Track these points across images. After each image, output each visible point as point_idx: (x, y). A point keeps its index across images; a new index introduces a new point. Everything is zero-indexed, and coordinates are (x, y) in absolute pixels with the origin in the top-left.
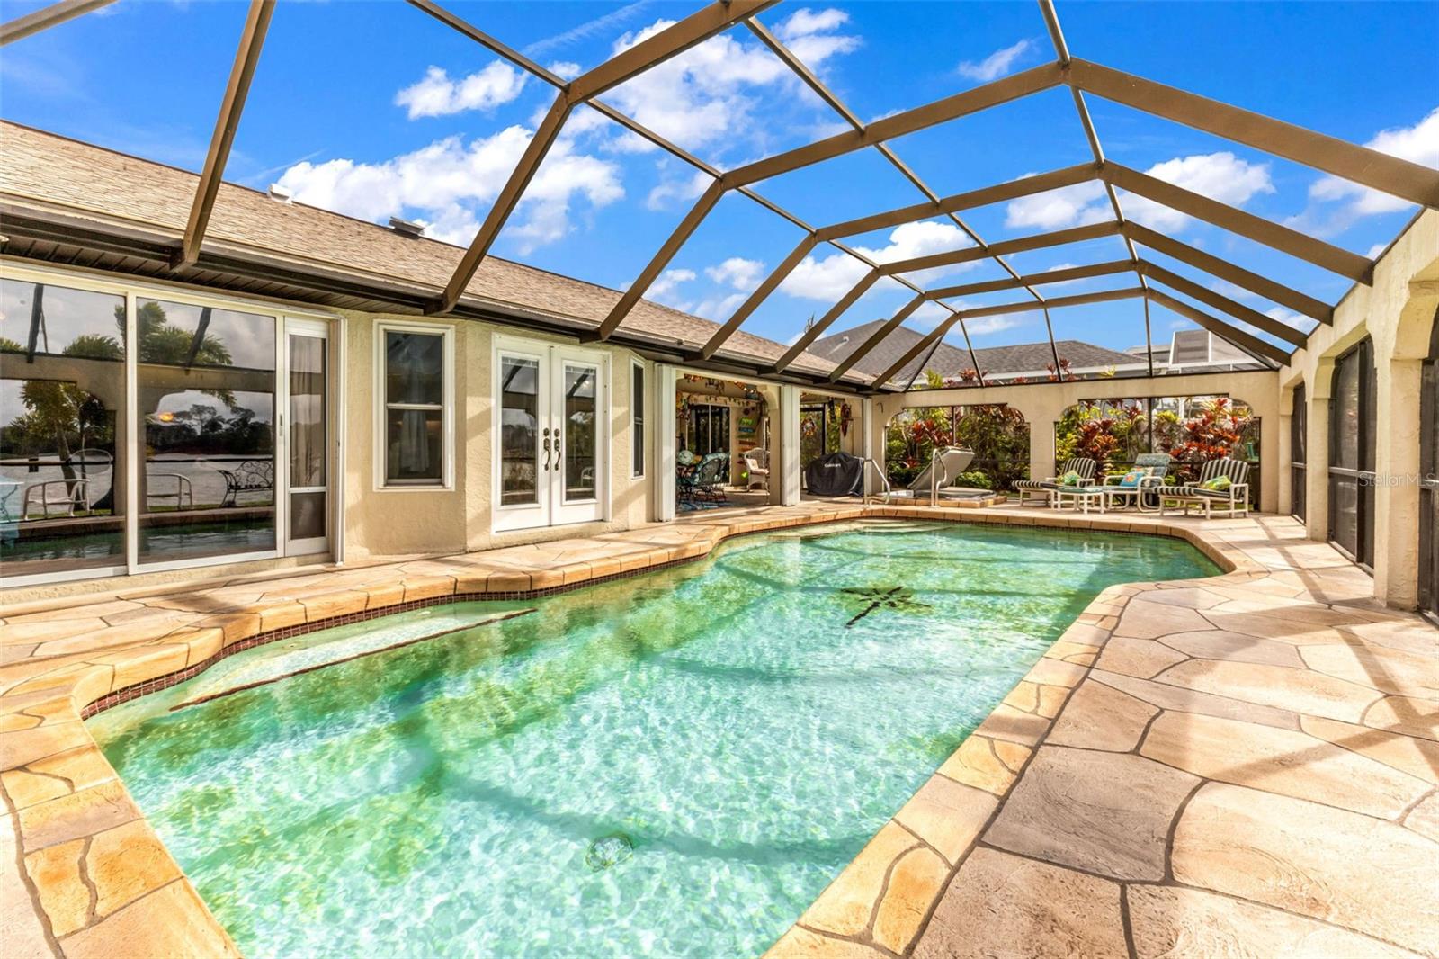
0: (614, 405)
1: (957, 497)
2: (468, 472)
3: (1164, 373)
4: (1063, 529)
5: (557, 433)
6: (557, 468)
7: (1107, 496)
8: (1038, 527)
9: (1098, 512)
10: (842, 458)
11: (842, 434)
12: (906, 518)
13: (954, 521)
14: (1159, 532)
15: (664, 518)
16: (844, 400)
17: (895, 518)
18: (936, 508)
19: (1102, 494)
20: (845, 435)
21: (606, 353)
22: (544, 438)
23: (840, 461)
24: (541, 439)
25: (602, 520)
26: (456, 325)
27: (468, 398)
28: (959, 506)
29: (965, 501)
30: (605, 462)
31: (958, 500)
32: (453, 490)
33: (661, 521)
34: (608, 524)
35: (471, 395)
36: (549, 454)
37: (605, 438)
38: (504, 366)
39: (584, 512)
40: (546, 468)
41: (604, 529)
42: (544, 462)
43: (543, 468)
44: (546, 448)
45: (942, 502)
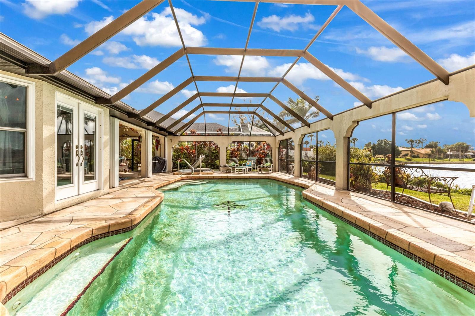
0: (104, 135)
1: (206, 171)
2: (43, 169)
3: (241, 135)
4: (243, 179)
5: (81, 148)
6: (81, 165)
7: (247, 168)
8: (236, 179)
9: (242, 173)
10: (158, 158)
11: (156, 150)
12: (196, 179)
13: (211, 179)
14: (266, 178)
15: (115, 186)
16: (158, 137)
17: (191, 179)
18: (201, 175)
19: (246, 168)
20: (157, 150)
21: (101, 110)
22: (76, 150)
23: (158, 160)
24: (75, 150)
25: (98, 190)
26: (36, 83)
27: (44, 126)
28: (207, 174)
29: (208, 172)
30: (100, 162)
31: (206, 172)
32: (34, 179)
33: (114, 188)
34: (102, 191)
35: (45, 125)
36: (79, 158)
37: (100, 150)
38: (58, 110)
39: (92, 185)
40: (77, 165)
41: (101, 194)
42: (76, 162)
43: (76, 165)
44: (77, 155)
45: (202, 173)
